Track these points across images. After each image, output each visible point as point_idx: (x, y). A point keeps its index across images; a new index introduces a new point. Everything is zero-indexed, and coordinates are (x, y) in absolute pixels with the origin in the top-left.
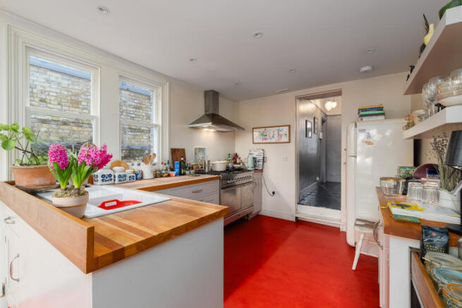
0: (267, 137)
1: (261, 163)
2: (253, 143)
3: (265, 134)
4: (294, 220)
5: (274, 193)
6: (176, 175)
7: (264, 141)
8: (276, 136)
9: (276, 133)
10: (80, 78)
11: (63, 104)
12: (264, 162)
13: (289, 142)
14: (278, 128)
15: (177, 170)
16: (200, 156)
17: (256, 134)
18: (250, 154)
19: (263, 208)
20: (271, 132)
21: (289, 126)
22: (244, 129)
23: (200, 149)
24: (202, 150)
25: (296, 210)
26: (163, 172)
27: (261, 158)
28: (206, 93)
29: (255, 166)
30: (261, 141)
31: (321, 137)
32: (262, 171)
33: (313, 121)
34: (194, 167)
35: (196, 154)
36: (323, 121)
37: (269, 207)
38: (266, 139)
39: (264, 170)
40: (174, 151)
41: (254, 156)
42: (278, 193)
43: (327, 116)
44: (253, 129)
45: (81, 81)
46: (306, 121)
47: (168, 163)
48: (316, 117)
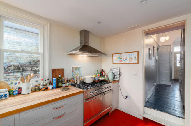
0: (122, 60)
1: (118, 76)
2: (113, 63)
3: (120, 58)
4: (142, 119)
5: (127, 97)
6: (53, 88)
7: (120, 62)
8: (128, 59)
9: (128, 57)
10: (21, 30)
11: (11, 43)
12: (120, 76)
13: (138, 63)
14: (130, 53)
15: (54, 85)
16: (76, 72)
17: (115, 57)
18: (111, 70)
19: (120, 105)
20: (124, 56)
21: (138, 52)
22: (106, 55)
23: (76, 68)
24: (78, 69)
25: (144, 111)
26: (41, 87)
27: (118, 73)
28: (81, 32)
29: (114, 78)
30: (118, 62)
31: (157, 59)
32: (118, 81)
33: (152, 49)
34: (71, 80)
35: (73, 71)
36: (158, 49)
37: (124, 106)
38: (121, 61)
39: (120, 81)
40: (54, 71)
41: (114, 71)
42: (130, 97)
43: (159, 46)
44: (113, 54)
45: (22, 31)
46: (149, 49)
47: (48, 79)
48: (155, 46)
